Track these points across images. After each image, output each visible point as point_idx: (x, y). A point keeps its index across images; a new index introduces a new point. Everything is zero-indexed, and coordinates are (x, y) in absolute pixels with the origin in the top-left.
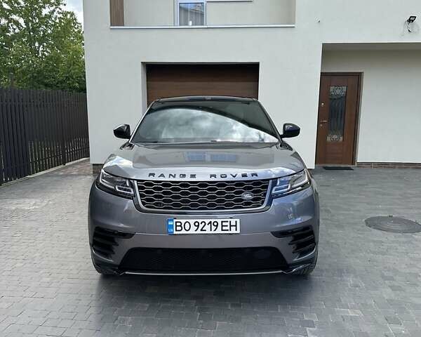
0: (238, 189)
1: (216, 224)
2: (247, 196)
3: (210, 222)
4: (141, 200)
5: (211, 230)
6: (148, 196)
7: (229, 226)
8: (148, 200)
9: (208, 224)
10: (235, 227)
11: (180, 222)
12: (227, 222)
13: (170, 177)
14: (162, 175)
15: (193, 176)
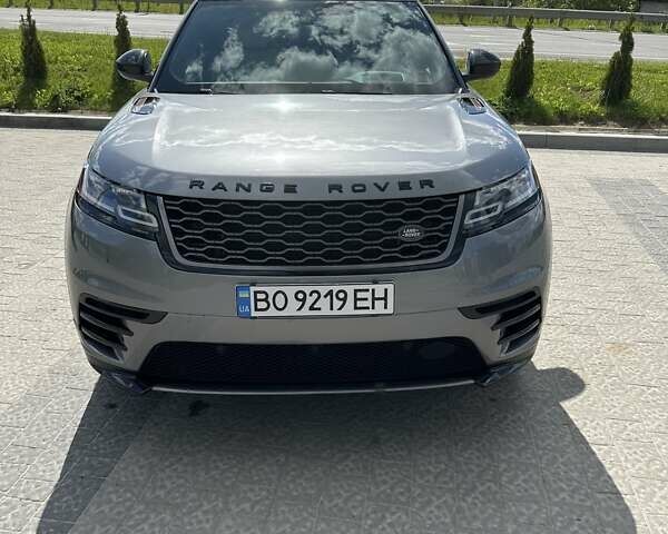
0: (391, 217)
2: (411, 233)
3: (330, 293)
4: (176, 242)
5: (332, 309)
6: (190, 234)
7: (370, 299)
8: (190, 242)
9: (326, 296)
10: (383, 302)
11: (264, 292)
12: (368, 290)
13: (237, 190)
14: (220, 186)
15: (290, 188)
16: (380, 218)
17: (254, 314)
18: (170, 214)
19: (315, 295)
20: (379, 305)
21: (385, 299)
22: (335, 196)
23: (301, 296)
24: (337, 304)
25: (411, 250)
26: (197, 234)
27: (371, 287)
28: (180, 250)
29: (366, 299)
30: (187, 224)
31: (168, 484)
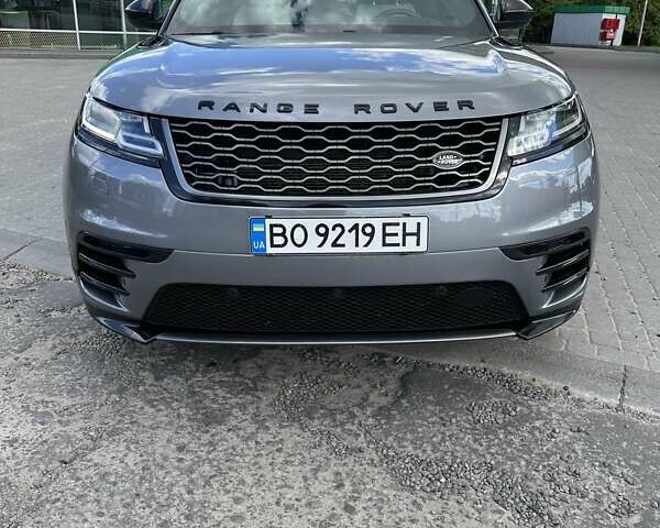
0: (425, 142)
1: (368, 230)
2: (449, 161)
3: (356, 227)
4: (183, 168)
5: (357, 245)
6: (199, 160)
7: (401, 236)
8: (199, 169)
9: (350, 231)
10: (415, 238)
11: (281, 226)
12: (398, 224)
13: (252, 111)
14: (232, 106)
15: (311, 109)
17: (270, 250)
18: (178, 138)
19: (339, 230)
20: (411, 240)
21: (417, 234)
22: (362, 117)
23: (322, 230)
24: (363, 239)
25: (448, 180)
26: (207, 160)
27: (401, 221)
29: (396, 235)
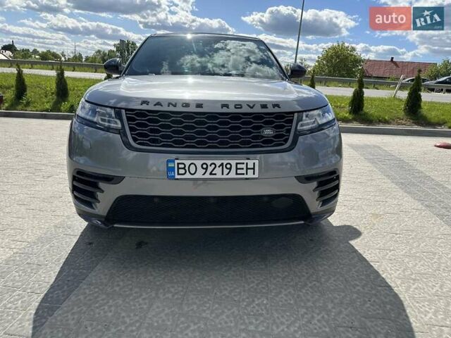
0: (257, 123)
1: (228, 166)
2: (268, 132)
3: (222, 164)
4: (132, 134)
5: (223, 174)
6: (140, 130)
7: (245, 169)
8: (141, 135)
9: (219, 167)
10: (252, 171)
11: (183, 164)
12: (243, 163)
13: (169, 106)
14: (158, 104)
15: (199, 105)
16: (250, 123)
17: (177, 177)
18: (129, 119)
19: (213, 166)
20: (250, 172)
21: (254, 169)
22: (225, 110)
23: (205, 166)
24: (226, 171)
25: (268, 142)
26: (145, 130)
27: (245, 161)
28: (135, 140)
29: (243, 169)
30: (139, 125)
31: (121, 283)
